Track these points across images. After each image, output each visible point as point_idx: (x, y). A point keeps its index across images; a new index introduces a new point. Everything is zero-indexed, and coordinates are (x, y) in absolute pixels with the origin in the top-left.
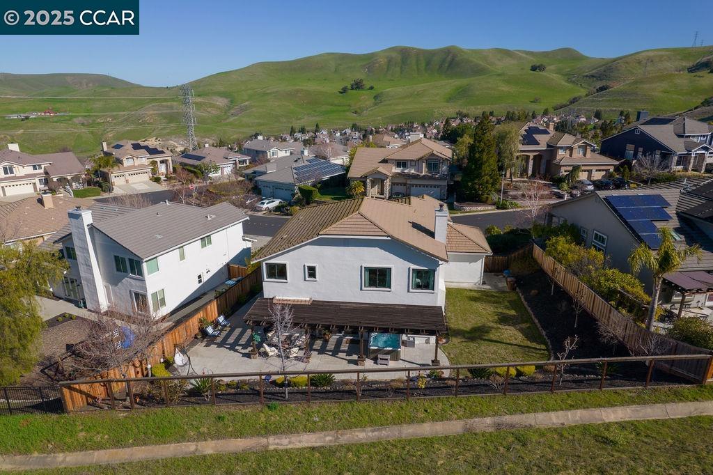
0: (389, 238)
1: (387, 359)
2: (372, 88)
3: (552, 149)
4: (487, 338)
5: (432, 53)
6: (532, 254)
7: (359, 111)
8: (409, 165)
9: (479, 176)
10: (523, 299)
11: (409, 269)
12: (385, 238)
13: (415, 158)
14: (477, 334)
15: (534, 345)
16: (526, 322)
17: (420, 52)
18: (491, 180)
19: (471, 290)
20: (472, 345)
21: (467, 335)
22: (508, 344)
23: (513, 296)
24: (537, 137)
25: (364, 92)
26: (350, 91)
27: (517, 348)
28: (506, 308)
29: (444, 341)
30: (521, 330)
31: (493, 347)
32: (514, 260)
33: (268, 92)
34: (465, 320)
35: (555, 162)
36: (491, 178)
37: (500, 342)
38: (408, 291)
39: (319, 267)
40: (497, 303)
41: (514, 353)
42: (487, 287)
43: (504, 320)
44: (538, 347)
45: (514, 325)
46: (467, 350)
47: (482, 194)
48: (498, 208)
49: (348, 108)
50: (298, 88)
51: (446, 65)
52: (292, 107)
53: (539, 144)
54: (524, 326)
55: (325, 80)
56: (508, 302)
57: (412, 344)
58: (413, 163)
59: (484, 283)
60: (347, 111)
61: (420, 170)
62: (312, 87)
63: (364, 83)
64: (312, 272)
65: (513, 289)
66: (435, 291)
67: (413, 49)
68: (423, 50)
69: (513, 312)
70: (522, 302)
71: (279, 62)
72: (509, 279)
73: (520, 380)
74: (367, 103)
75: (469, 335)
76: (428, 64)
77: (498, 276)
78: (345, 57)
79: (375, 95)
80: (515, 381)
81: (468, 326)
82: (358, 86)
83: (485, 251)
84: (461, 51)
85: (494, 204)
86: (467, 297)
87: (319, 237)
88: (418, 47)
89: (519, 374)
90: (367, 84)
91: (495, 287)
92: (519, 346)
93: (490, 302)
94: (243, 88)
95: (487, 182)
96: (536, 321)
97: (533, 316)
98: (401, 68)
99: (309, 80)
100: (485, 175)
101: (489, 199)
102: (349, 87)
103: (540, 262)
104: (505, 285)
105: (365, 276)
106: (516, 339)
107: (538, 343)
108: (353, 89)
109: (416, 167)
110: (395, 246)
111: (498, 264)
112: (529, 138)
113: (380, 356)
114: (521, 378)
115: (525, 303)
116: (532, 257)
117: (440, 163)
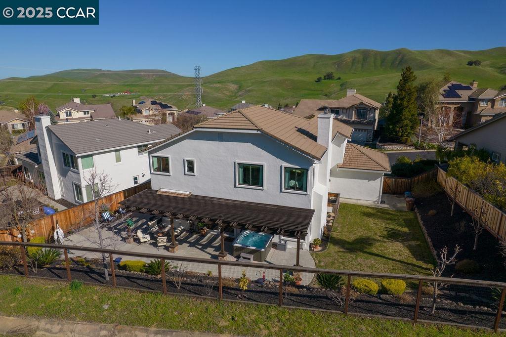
0: (259, 132)
1: (249, 259)
2: (339, 79)
3: (474, 102)
4: (368, 251)
5: (387, 54)
6: (436, 178)
7: (328, 94)
8: (341, 112)
9: (400, 121)
10: (419, 219)
11: (281, 167)
12: (255, 132)
13: (346, 106)
14: (358, 246)
15: (420, 263)
16: (418, 240)
17: (377, 53)
18: (411, 124)
19: (368, 207)
20: (348, 255)
21: (347, 246)
22: (390, 259)
23: (411, 216)
24: (460, 92)
25: (333, 81)
26: (323, 81)
27: (399, 265)
28: (400, 225)
29: (320, 248)
30: (410, 248)
31: (372, 261)
32: (418, 183)
33: (265, 80)
34: (351, 232)
35: (475, 113)
36: (411, 122)
37: (381, 256)
38: (281, 191)
39: (197, 162)
40: (391, 220)
41: (393, 269)
42: (385, 206)
43: (393, 236)
44: (424, 266)
45: (402, 241)
46: (341, 260)
47: (402, 136)
48: (416, 148)
49: (321, 92)
50: (285, 78)
51: (397, 62)
52: (281, 91)
53: (460, 97)
54: (413, 243)
55: (306, 73)
56: (404, 220)
57: (283, 247)
58: (345, 111)
59: (383, 202)
60: (320, 94)
61: (350, 116)
62: (296, 77)
63: (334, 75)
64: (190, 166)
65: (412, 210)
66: (308, 192)
67: (373, 51)
68: (379, 52)
69: (406, 230)
70: (418, 221)
71: (274, 61)
72: (408, 199)
73: (380, 298)
74: (335, 89)
75: (349, 246)
76: (383, 61)
77: (399, 197)
78: (322, 57)
79: (341, 84)
80: (373, 299)
81: (352, 238)
82: (329, 77)
83: (383, 169)
84: (410, 52)
85: (412, 145)
86: (361, 212)
87: (195, 130)
88: (376, 50)
89: (383, 291)
90: (336, 76)
91: (394, 206)
92: (402, 262)
93: (383, 218)
94: (248, 78)
95: (407, 125)
96: (429, 240)
97: (426, 235)
98: (362, 64)
99: (294, 73)
100: (405, 119)
101: (409, 140)
102: (323, 78)
103: (443, 185)
104: (405, 205)
105: (239, 172)
106: (400, 255)
107: (426, 262)
108: (325, 79)
109: (347, 114)
110: (265, 141)
111: (401, 186)
112: (451, 92)
113: (243, 255)
114: (383, 296)
115: (421, 222)
116: (436, 181)
117: (367, 111)
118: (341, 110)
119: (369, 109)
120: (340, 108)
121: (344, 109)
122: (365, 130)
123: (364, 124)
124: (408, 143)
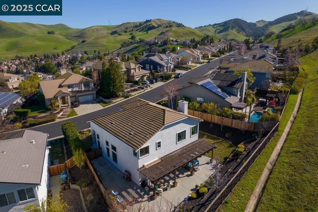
0: (187, 117)
3: (129, 70)
11: (191, 128)
13: (77, 82)
35: (132, 75)
38: (190, 137)
44: (220, 141)
48: (125, 98)
54: (205, 137)
61: (81, 88)
64: (159, 144)
85: (122, 97)
96: (206, 133)
109: (79, 87)
113: (195, 168)
118: (74, 85)
119: (90, 82)
120: (73, 84)
121: (75, 84)
122: (92, 94)
123: (90, 91)
124: (120, 96)
